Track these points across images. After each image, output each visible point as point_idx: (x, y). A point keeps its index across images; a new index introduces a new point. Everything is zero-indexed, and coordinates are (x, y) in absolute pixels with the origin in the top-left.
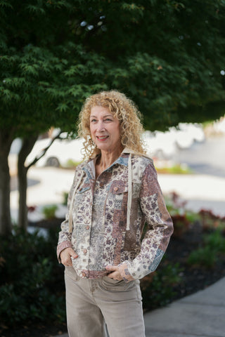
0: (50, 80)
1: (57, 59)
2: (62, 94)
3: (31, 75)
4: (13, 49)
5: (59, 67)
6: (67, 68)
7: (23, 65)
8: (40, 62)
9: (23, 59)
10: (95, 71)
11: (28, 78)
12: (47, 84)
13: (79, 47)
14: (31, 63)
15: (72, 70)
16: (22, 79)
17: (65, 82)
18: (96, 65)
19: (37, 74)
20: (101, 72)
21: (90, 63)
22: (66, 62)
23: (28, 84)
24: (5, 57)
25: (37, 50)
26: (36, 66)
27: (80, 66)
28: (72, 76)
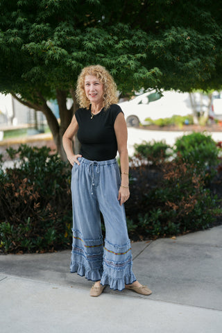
0: (105, 52)
1: (110, 37)
2: (113, 62)
3: (91, 49)
4: (78, 31)
5: (111, 42)
6: (117, 42)
7: (85, 42)
8: (97, 39)
9: (85, 38)
10: (138, 43)
11: (89, 51)
12: (102, 55)
13: (126, 26)
14: (90, 40)
15: (120, 45)
16: (85, 53)
17: (116, 53)
18: (140, 39)
19: (95, 48)
20: (143, 44)
21: (135, 37)
22: (116, 38)
23: (89, 56)
24: (72, 37)
25: (95, 30)
26: (94, 43)
27: (127, 41)
28: (120, 48)
